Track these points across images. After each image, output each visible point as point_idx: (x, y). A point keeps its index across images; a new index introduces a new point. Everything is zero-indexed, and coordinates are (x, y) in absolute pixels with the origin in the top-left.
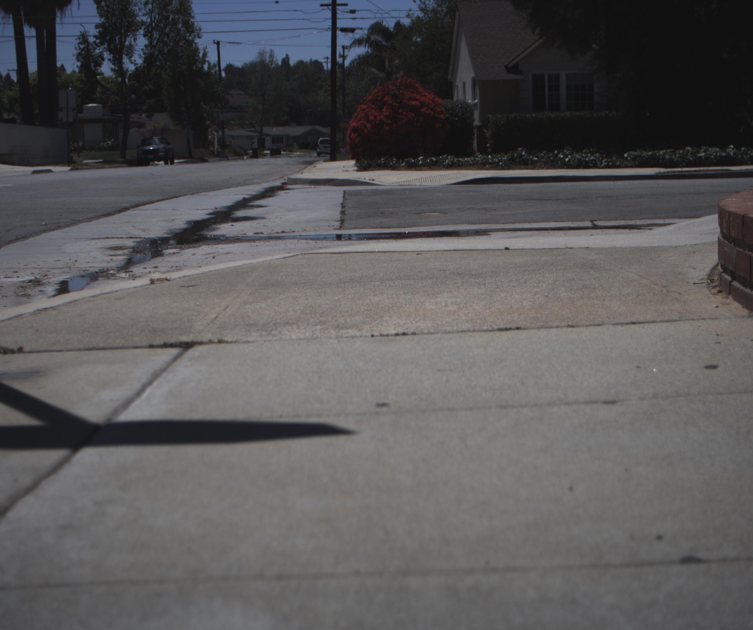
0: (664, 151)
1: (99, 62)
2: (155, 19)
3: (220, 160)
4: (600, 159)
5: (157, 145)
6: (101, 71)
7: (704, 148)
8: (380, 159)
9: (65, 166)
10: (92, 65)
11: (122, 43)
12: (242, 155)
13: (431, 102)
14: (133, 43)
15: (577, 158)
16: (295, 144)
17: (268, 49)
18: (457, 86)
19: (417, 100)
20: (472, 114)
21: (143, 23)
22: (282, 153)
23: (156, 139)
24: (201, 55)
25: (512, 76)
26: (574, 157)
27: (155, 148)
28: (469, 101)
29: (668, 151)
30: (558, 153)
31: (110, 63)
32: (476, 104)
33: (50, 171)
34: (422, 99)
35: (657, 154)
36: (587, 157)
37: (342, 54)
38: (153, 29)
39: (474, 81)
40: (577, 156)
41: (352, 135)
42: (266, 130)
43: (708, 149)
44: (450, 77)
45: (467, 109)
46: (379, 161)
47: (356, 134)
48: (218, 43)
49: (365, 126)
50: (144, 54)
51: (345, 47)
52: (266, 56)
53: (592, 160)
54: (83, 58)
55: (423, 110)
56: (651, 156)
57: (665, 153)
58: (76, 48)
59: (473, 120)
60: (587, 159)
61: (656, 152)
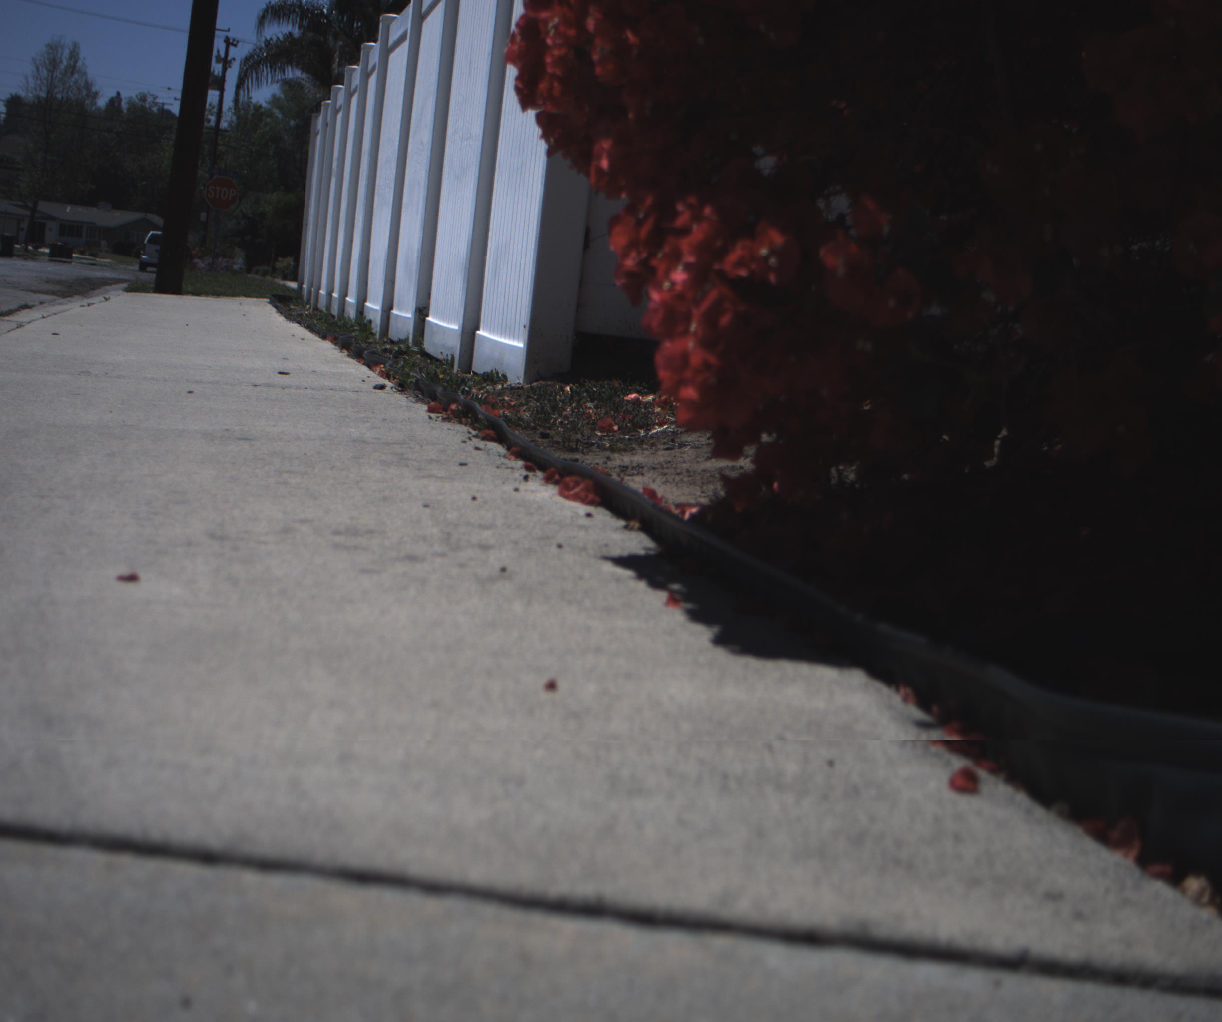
16: (104, 243)
17: (68, 40)
22: (74, 255)
37: (222, 55)
51: (231, 41)
52: (62, 54)
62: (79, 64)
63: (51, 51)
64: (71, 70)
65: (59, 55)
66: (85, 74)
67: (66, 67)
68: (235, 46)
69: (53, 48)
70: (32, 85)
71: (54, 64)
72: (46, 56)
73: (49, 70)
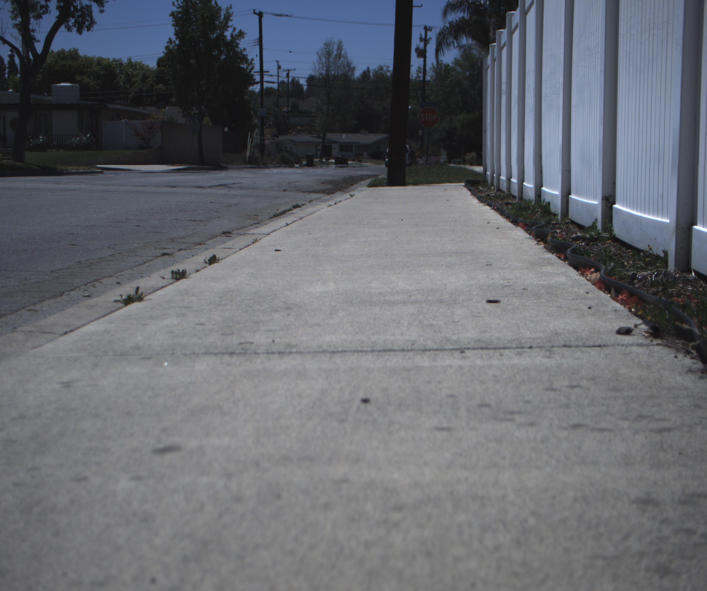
12: (291, 163)
48: (260, 15)
51: (428, 28)
52: (333, 48)
62: (343, 52)
63: (326, 47)
64: (338, 56)
65: (331, 49)
66: (347, 57)
67: (336, 55)
68: (431, 31)
69: (328, 45)
70: (317, 68)
71: (328, 54)
72: (324, 50)
73: (326, 58)
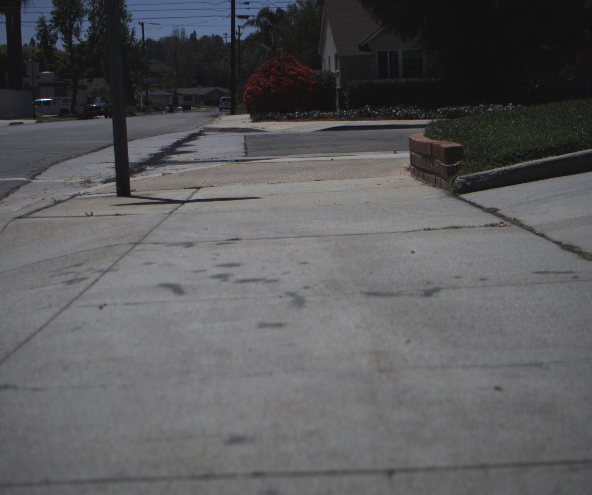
0: (465, 107)
1: (54, 40)
2: (96, 7)
3: (145, 114)
4: (421, 113)
5: (99, 103)
6: (55, 47)
7: (491, 105)
8: (268, 113)
9: (32, 120)
10: (49, 42)
11: (71, 26)
12: (162, 111)
13: (305, 72)
14: (79, 25)
15: (405, 113)
16: (202, 102)
17: (180, 28)
18: (325, 59)
19: (295, 71)
20: (335, 80)
21: (87, 11)
22: (192, 108)
23: (98, 98)
24: (130, 34)
25: (364, 53)
26: (403, 111)
27: (97, 105)
28: (333, 71)
29: (468, 107)
30: (392, 109)
31: (63, 41)
32: (338, 73)
33: (22, 123)
34: (299, 70)
35: (460, 110)
36: (412, 111)
37: (238, 32)
38: (95, 15)
39: (336, 56)
40: (405, 111)
41: (248, 96)
42: (179, 91)
43: (495, 106)
44: (319, 52)
45: (331, 77)
46: (268, 115)
47: (250, 95)
48: (142, 24)
49: (257, 90)
50: (89, 34)
51: (240, 26)
52: (179, 33)
53: (415, 114)
54: (42, 37)
55: (299, 78)
56: (456, 110)
57: (465, 109)
58: (36, 30)
59: (336, 85)
60: (412, 113)
61: (459, 108)
62: (185, 36)
69: (175, 31)
